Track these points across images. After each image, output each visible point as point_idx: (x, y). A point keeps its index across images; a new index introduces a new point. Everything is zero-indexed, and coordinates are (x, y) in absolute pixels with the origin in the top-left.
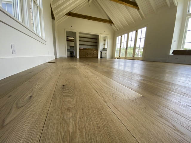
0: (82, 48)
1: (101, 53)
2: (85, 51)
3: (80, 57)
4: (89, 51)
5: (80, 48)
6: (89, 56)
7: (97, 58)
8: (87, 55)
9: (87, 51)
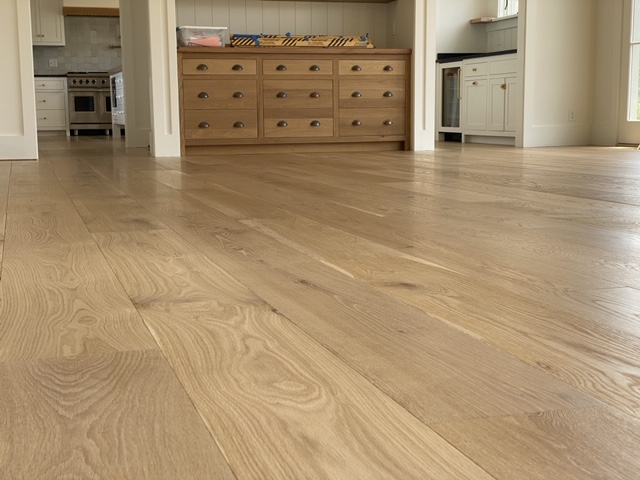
0: (215, 41)
1: (449, 81)
2: (250, 67)
3: (188, 146)
4: (297, 67)
5: (191, 39)
6: (297, 128)
7: (405, 145)
8: (270, 124)
9: (270, 66)
